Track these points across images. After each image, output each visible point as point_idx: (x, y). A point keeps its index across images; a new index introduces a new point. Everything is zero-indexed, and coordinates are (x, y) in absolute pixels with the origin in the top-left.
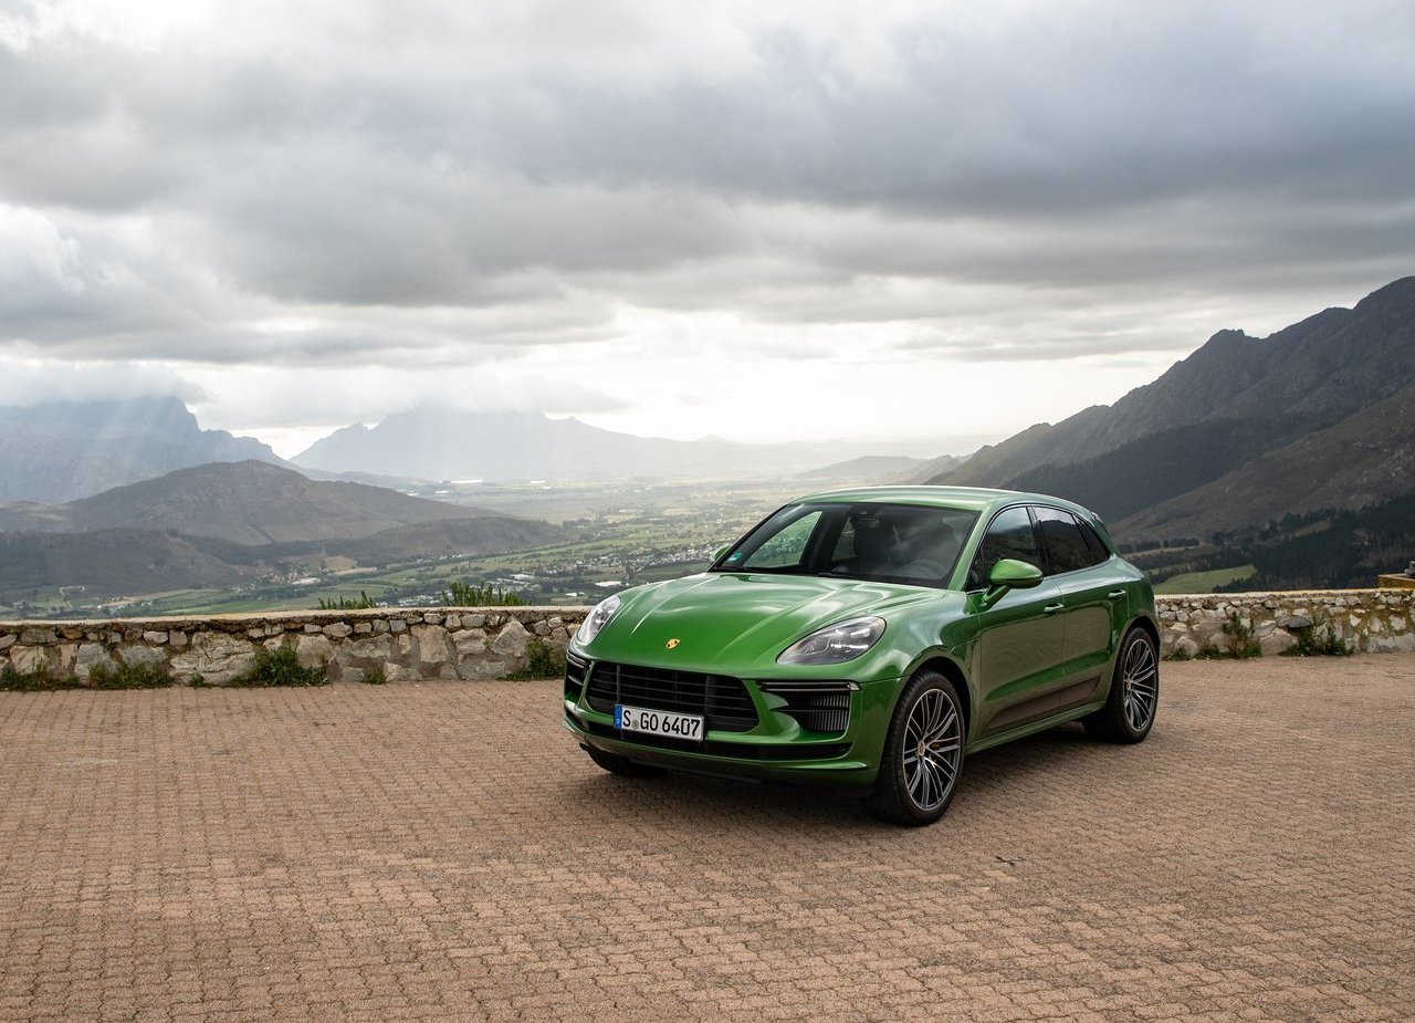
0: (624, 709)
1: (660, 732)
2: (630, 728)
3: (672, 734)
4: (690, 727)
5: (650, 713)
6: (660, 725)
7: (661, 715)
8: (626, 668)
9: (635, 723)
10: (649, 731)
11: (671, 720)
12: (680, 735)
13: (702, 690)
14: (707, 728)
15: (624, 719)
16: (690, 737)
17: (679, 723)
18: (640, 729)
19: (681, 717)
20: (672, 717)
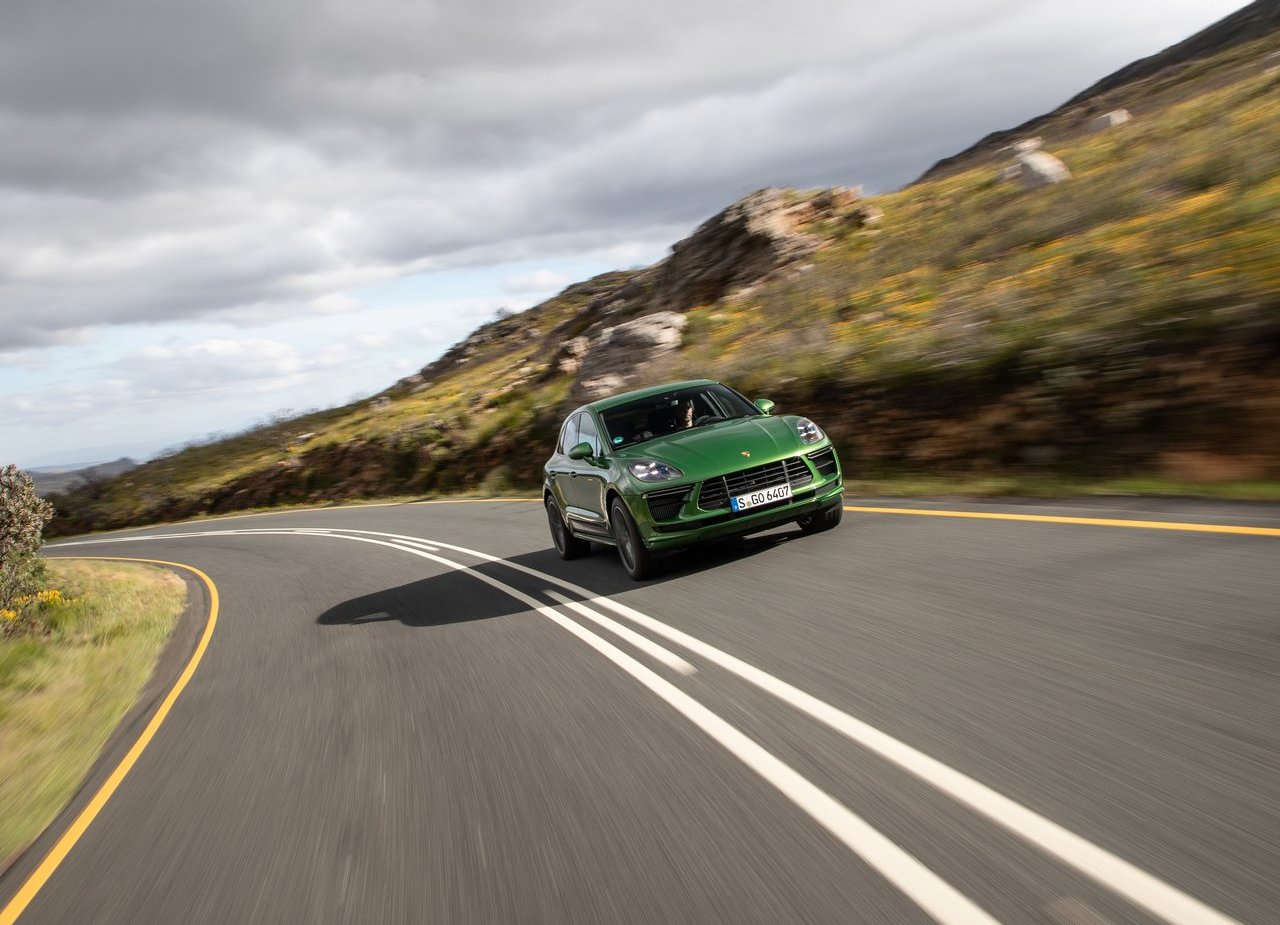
0: (738, 499)
1: (767, 501)
2: (746, 507)
3: (774, 499)
4: (784, 491)
5: (757, 493)
6: (766, 497)
7: (764, 492)
8: (728, 476)
9: (749, 503)
10: (760, 504)
11: (771, 493)
12: (779, 498)
13: (782, 470)
14: (793, 488)
15: (740, 504)
16: (785, 497)
17: (777, 492)
18: (753, 505)
19: (777, 488)
20: (771, 490)
